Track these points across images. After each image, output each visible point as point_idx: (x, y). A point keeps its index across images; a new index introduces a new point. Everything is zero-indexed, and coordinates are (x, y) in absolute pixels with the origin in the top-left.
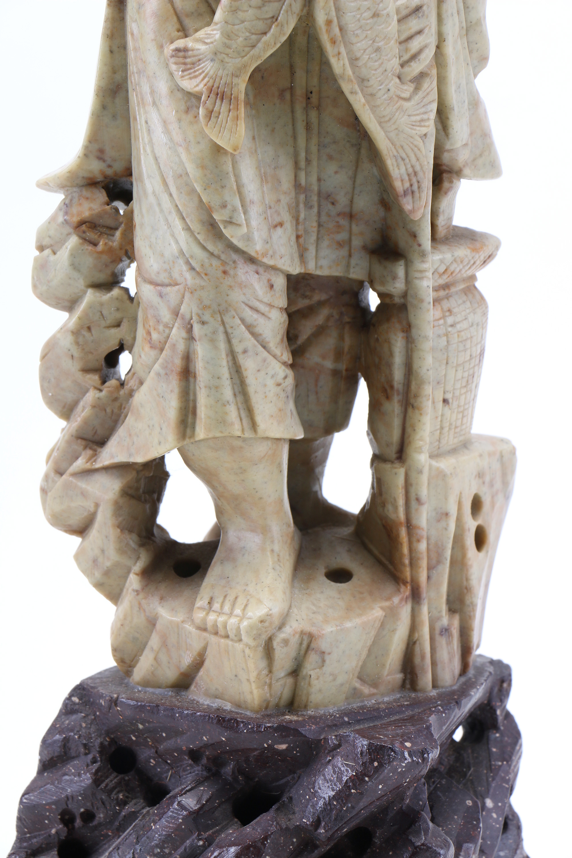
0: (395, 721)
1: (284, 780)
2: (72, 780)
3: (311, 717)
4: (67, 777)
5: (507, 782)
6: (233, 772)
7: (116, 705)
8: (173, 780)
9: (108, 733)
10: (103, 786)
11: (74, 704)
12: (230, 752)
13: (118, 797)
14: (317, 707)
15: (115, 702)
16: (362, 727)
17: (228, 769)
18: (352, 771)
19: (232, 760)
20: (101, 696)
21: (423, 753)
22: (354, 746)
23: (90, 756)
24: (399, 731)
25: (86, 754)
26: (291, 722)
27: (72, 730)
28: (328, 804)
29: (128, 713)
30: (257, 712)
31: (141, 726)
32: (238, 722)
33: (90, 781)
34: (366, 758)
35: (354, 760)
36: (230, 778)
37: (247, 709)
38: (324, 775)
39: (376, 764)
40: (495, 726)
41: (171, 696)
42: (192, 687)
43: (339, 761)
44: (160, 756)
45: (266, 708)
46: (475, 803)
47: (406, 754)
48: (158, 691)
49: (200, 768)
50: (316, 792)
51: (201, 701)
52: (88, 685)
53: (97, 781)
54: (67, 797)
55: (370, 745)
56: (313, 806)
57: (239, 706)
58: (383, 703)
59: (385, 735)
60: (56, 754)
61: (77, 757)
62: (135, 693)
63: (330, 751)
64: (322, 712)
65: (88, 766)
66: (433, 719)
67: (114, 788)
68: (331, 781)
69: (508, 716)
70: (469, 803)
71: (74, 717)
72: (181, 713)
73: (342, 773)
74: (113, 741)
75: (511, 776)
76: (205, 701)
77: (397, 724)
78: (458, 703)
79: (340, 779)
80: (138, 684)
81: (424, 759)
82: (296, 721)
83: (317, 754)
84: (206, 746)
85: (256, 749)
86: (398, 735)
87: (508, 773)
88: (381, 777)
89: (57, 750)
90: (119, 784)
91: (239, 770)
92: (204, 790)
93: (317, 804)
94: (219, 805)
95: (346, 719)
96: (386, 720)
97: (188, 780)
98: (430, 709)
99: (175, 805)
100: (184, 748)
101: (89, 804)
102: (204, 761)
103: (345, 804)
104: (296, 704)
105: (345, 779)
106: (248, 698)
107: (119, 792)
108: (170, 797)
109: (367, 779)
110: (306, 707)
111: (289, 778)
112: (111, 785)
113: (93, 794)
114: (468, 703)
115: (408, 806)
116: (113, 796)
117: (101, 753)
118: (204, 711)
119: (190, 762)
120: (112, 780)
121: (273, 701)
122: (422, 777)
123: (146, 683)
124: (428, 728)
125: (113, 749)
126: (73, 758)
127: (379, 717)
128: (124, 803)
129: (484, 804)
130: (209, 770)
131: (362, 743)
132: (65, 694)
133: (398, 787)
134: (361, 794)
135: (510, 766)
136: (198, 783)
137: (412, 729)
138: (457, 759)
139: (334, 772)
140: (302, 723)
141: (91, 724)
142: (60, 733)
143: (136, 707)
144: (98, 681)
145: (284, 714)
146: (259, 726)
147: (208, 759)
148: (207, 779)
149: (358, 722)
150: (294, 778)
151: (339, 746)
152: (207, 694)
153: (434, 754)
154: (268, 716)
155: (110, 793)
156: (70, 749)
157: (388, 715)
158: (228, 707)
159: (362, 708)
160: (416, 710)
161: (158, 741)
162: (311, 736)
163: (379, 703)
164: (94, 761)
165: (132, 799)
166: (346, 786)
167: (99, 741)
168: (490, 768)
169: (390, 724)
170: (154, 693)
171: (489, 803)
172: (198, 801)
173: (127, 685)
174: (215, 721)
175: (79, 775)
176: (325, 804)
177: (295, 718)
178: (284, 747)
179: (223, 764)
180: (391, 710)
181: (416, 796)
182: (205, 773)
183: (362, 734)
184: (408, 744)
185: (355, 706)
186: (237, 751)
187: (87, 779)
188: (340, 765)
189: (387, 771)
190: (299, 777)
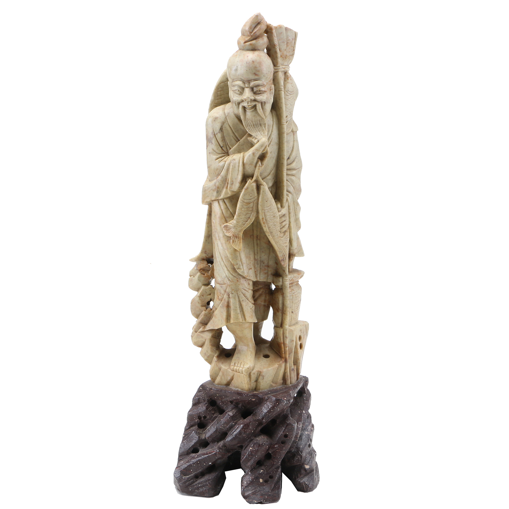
0: (282, 392)
1: (254, 408)
2: (201, 408)
3: (261, 392)
4: (199, 408)
5: (308, 406)
6: (241, 406)
7: (211, 390)
8: (226, 408)
9: (209, 397)
10: (208, 410)
11: (201, 389)
12: (240, 401)
13: (212, 412)
14: (262, 390)
15: (211, 389)
16: (273, 394)
17: (240, 405)
18: (272, 405)
19: (241, 403)
20: (208, 388)
21: (289, 400)
22: (272, 399)
23: (205, 402)
24: (283, 395)
25: (204, 402)
26: (256, 393)
27: (200, 396)
28: (266, 414)
29: (214, 392)
30: (247, 391)
31: (218, 395)
32: (242, 394)
33: (205, 409)
34: (275, 402)
35: (272, 403)
36: (240, 408)
37: (244, 390)
38: (264, 407)
39: (277, 404)
40: (305, 393)
41: (225, 387)
42: (230, 385)
43: (268, 403)
44: (222, 402)
45: (249, 390)
46: (301, 412)
47: (285, 401)
48: (222, 386)
49: (233, 405)
50: (262, 411)
51: (233, 389)
52: (204, 385)
53: (207, 409)
54: (200, 412)
55: (276, 399)
56: (262, 414)
57: (242, 390)
58: (278, 388)
59: (279, 396)
60: (197, 402)
61: (202, 403)
62: (216, 387)
63: (266, 401)
64: (263, 391)
65: (204, 405)
66: (291, 392)
67: (211, 410)
68: (266, 408)
69: (308, 390)
70: (299, 412)
71: (201, 393)
72: (228, 392)
73: (269, 406)
74: (211, 399)
75: (309, 405)
76: (234, 389)
77: (282, 393)
78: (297, 388)
79: (268, 408)
80: (217, 384)
81: (289, 402)
82: (257, 393)
83: (262, 401)
84: (234, 400)
85: (247, 400)
86: (283, 396)
87: (308, 404)
88: (279, 407)
89: (197, 401)
90: (212, 409)
91: (243, 406)
92: (234, 411)
93: (263, 414)
94: (238, 414)
95: (269, 392)
96: (279, 392)
97: (230, 408)
98: (290, 389)
99: (227, 414)
100: (229, 400)
101: (205, 414)
102: (234, 403)
103: (270, 414)
104: (257, 389)
105: (270, 407)
106: (245, 388)
107: (212, 411)
108: (226, 413)
109: (275, 407)
110: (259, 390)
111: (255, 407)
112: (210, 410)
113: (206, 412)
114: (299, 388)
115: (285, 414)
116: (211, 412)
117: (208, 402)
118: (234, 391)
119: (230, 404)
120: (211, 408)
121: (251, 388)
122: (289, 406)
123: (219, 384)
124: (290, 394)
125: (211, 400)
126: (201, 403)
127: (277, 392)
128: (214, 414)
129: (303, 412)
130: (235, 405)
131: (274, 398)
132: (198, 387)
133: (283, 409)
134: (274, 411)
135: (309, 402)
136: (233, 409)
137: (286, 394)
138: (296, 401)
139: (267, 406)
140: (258, 394)
141: (205, 394)
142: (197, 397)
143: (216, 390)
144: (206, 384)
145: (254, 392)
146: (248, 395)
147: (235, 403)
148: (234, 408)
149: (272, 393)
150: (256, 407)
151: (268, 399)
152: (234, 387)
153: (292, 401)
154: (250, 392)
155: (210, 411)
156: (200, 401)
157: (280, 391)
158: (240, 390)
159: (273, 389)
160: (287, 390)
161: (222, 398)
162: (261, 397)
163: (277, 388)
164: (206, 404)
165: (216, 413)
166: (270, 409)
167: (207, 399)
168: (304, 403)
169: (280, 393)
170: (221, 387)
171: (304, 412)
172: (233, 414)
173: (214, 385)
174: (237, 394)
175: (203, 407)
176: (265, 414)
177: (257, 392)
178: (254, 400)
179: (239, 404)
180: (280, 390)
181: (287, 411)
182: (234, 406)
183: (274, 396)
184: (285, 398)
185: (271, 389)
186: (242, 401)
187: (204, 408)
188: (268, 404)
189: (280, 405)
190: (258, 407)
